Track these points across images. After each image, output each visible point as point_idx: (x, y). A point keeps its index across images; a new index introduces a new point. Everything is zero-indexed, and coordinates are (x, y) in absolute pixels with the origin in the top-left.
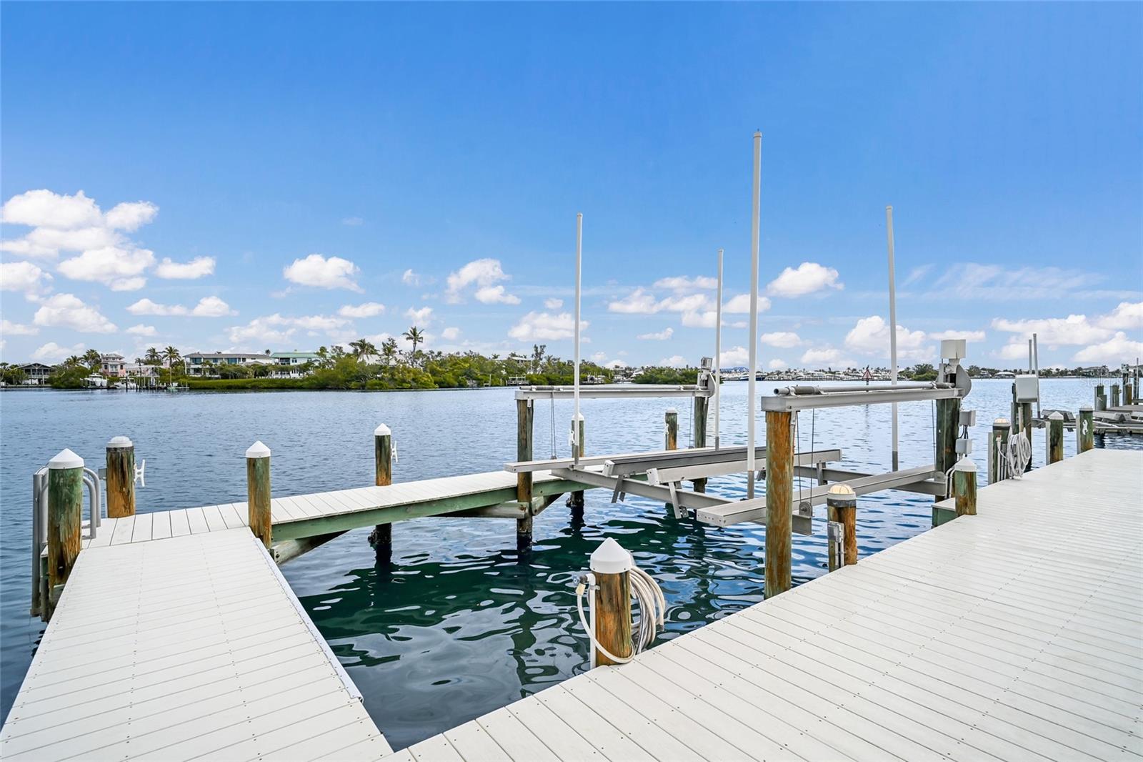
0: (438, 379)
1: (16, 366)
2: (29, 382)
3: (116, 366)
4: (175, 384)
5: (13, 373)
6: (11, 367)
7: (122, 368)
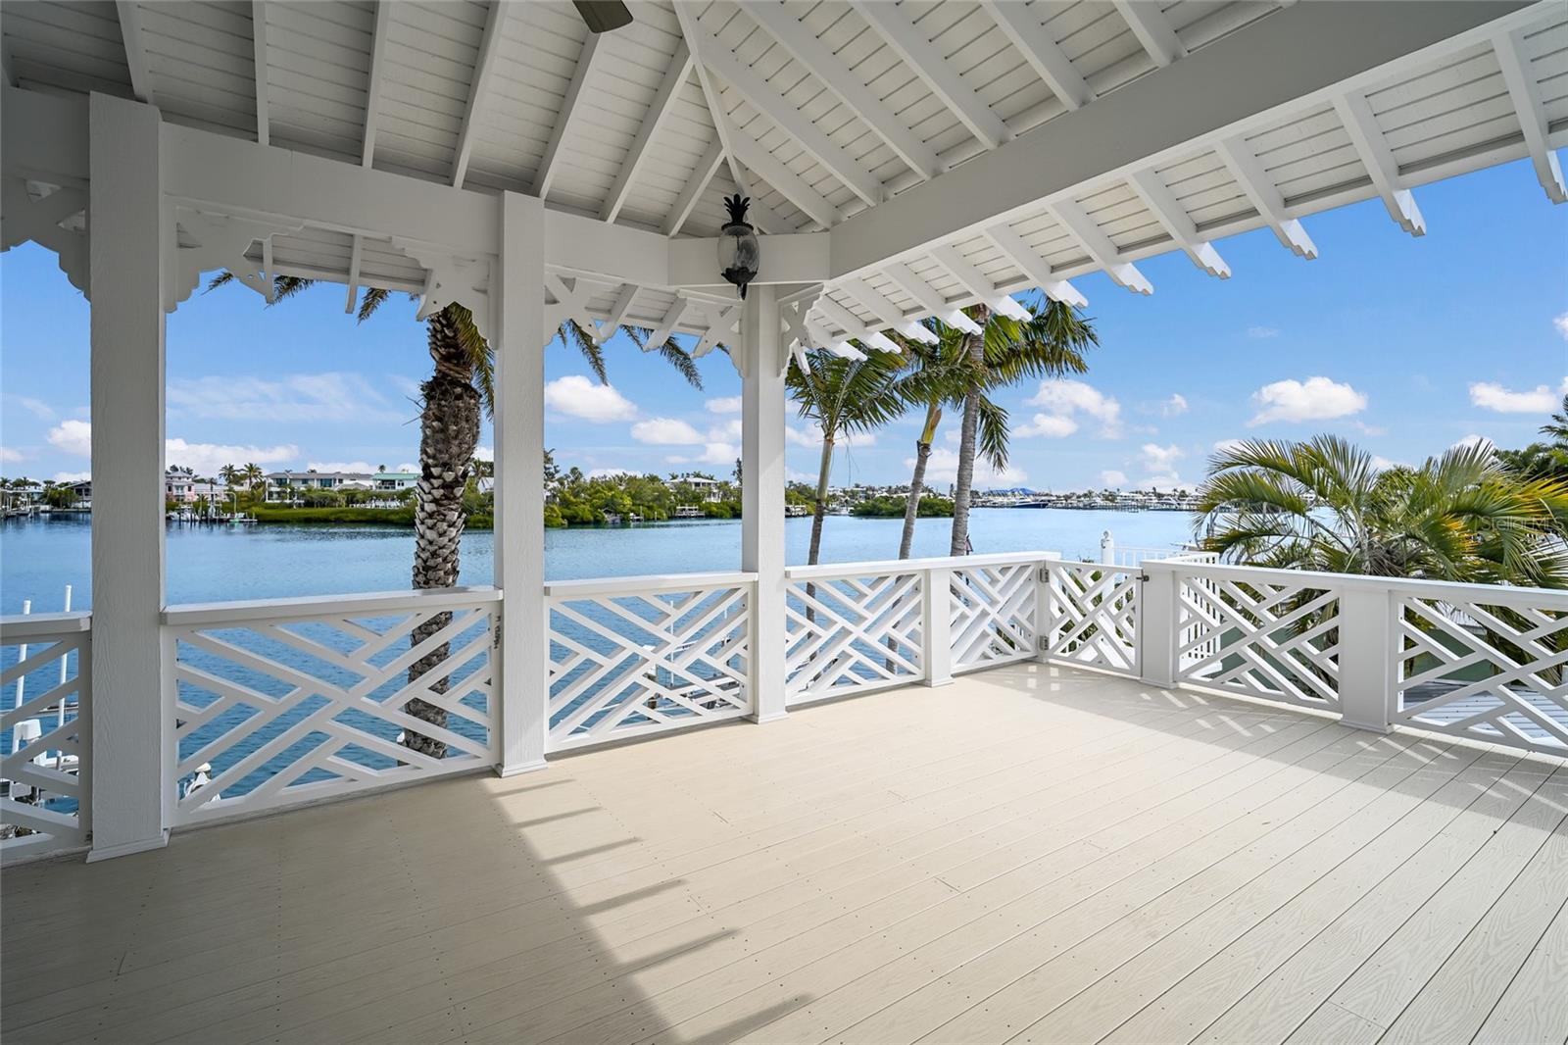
0: (568, 512)
1: (67, 484)
2: (80, 505)
3: (182, 487)
4: (242, 515)
5: (60, 493)
6: (60, 486)
7: (190, 489)
